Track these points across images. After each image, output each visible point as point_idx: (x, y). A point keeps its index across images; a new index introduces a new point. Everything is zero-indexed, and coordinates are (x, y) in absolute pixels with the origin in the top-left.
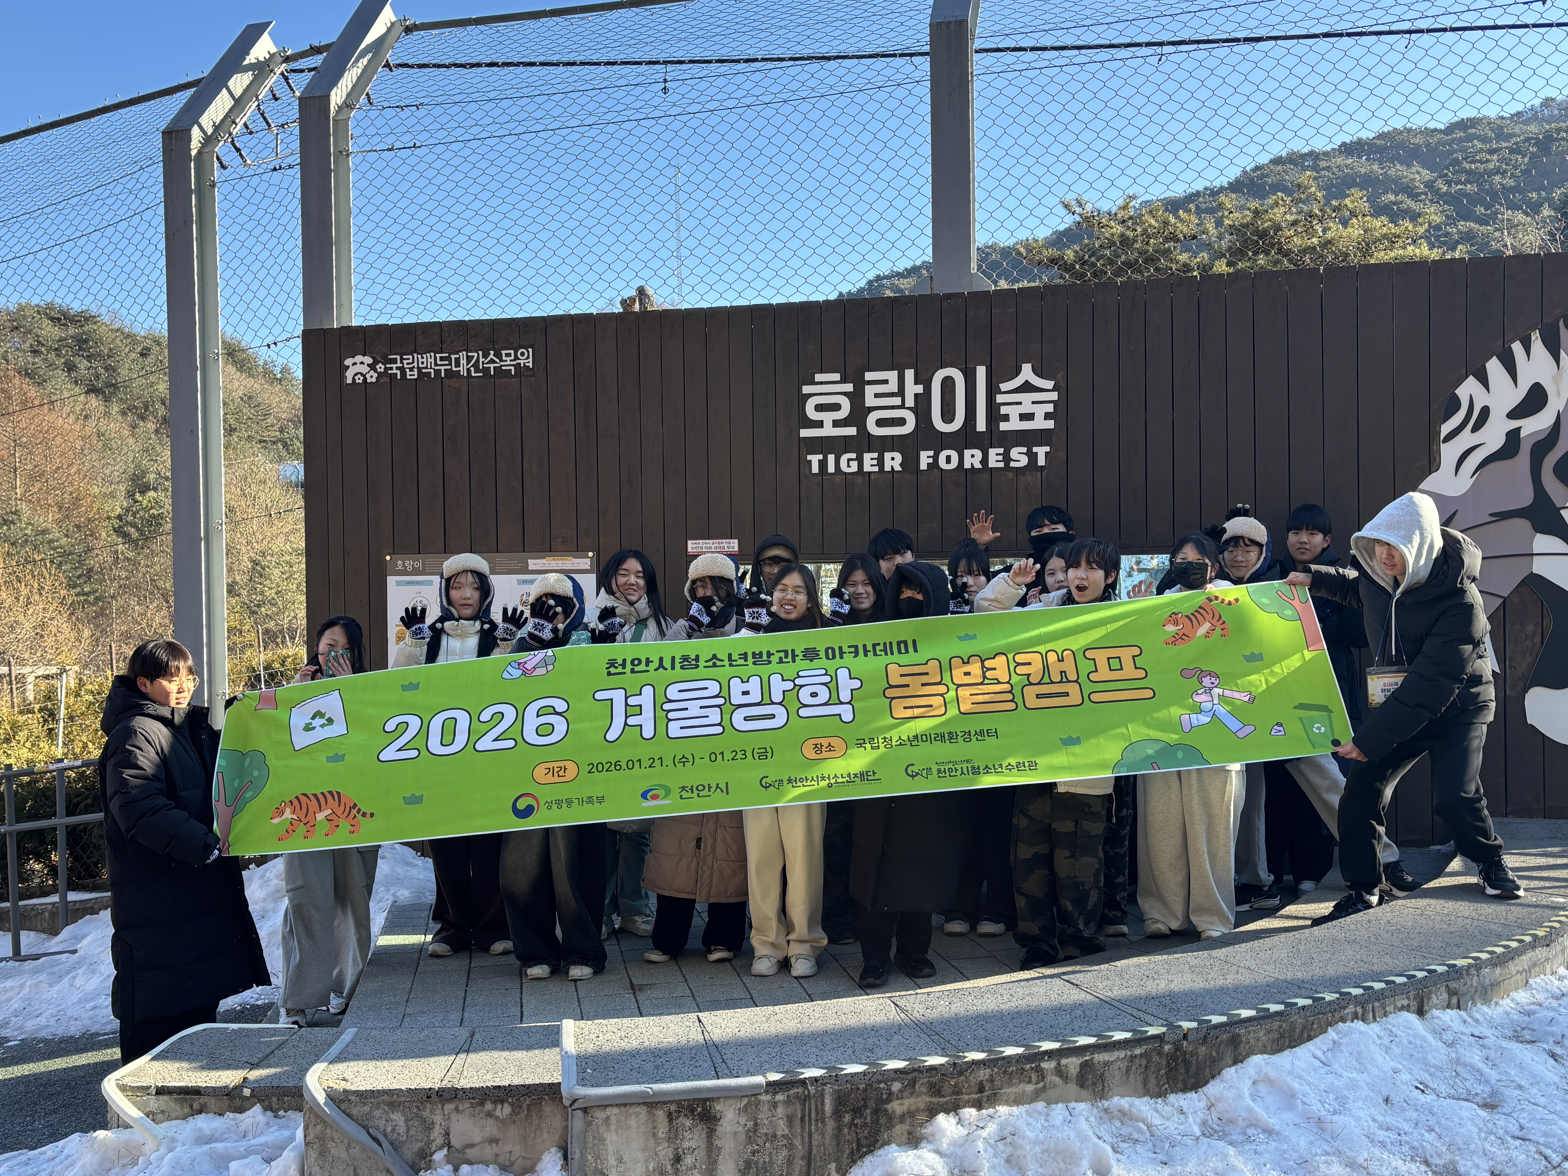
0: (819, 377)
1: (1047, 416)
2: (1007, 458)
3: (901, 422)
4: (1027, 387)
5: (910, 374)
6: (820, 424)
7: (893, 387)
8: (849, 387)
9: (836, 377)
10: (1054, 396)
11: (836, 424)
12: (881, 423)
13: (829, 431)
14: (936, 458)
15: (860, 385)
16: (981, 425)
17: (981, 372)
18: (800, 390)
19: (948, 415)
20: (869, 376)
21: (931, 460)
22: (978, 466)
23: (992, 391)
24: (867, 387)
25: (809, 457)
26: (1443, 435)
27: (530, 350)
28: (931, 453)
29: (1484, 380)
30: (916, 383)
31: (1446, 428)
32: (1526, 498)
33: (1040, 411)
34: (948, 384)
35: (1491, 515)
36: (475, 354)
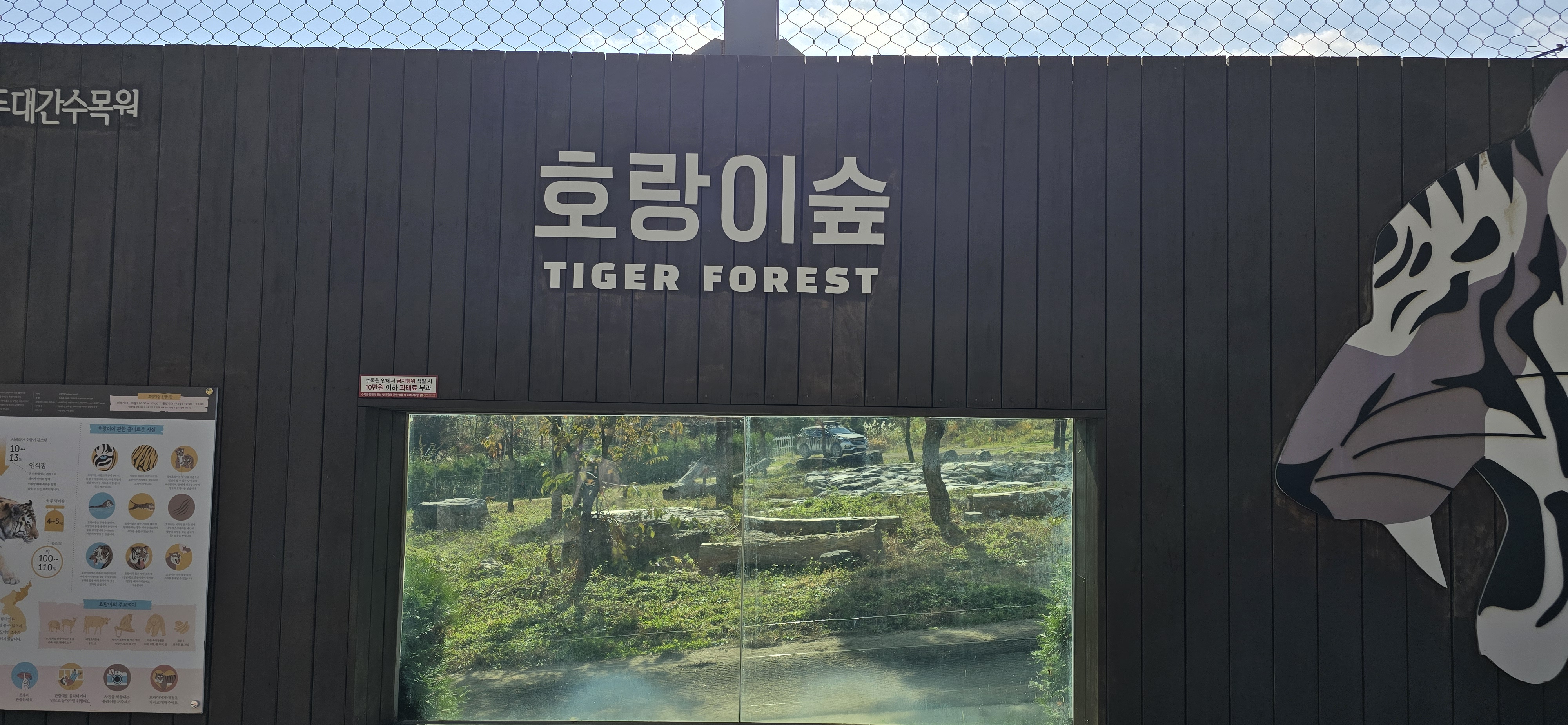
0: (564, 156)
1: (876, 228)
2: (821, 282)
3: (680, 224)
4: (849, 188)
5: (692, 160)
6: (564, 220)
7: (669, 175)
8: (607, 172)
9: (590, 157)
10: (885, 202)
11: (587, 221)
12: (650, 223)
13: (575, 230)
14: (725, 275)
15: (623, 172)
16: (788, 236)
17: (789, 163)
18: (538, 171)
19: (744, 220)
20: (636, 159)
21: (718, 279)
22: (782, 289)
23: (803, 190)
24: (632, 174)
25: (547, 265)
26: (1375, 278)
27: (136, 92)
28: (720, 269)
29: (1425, 211)
30: (701, 173)
31: (1379, 269)
32: (1475, 363)
33: (867, 220)
34: (744, 176)
35: (1435, 382)
36: (50, 94)
